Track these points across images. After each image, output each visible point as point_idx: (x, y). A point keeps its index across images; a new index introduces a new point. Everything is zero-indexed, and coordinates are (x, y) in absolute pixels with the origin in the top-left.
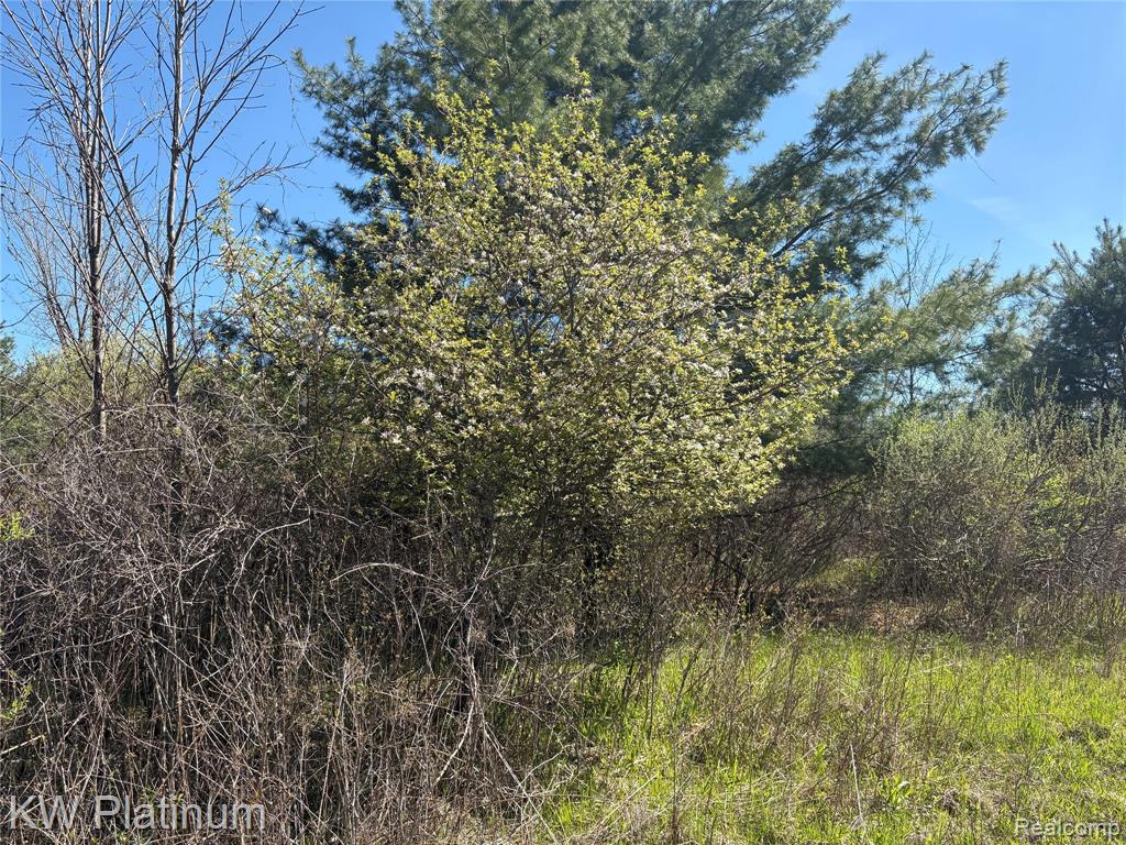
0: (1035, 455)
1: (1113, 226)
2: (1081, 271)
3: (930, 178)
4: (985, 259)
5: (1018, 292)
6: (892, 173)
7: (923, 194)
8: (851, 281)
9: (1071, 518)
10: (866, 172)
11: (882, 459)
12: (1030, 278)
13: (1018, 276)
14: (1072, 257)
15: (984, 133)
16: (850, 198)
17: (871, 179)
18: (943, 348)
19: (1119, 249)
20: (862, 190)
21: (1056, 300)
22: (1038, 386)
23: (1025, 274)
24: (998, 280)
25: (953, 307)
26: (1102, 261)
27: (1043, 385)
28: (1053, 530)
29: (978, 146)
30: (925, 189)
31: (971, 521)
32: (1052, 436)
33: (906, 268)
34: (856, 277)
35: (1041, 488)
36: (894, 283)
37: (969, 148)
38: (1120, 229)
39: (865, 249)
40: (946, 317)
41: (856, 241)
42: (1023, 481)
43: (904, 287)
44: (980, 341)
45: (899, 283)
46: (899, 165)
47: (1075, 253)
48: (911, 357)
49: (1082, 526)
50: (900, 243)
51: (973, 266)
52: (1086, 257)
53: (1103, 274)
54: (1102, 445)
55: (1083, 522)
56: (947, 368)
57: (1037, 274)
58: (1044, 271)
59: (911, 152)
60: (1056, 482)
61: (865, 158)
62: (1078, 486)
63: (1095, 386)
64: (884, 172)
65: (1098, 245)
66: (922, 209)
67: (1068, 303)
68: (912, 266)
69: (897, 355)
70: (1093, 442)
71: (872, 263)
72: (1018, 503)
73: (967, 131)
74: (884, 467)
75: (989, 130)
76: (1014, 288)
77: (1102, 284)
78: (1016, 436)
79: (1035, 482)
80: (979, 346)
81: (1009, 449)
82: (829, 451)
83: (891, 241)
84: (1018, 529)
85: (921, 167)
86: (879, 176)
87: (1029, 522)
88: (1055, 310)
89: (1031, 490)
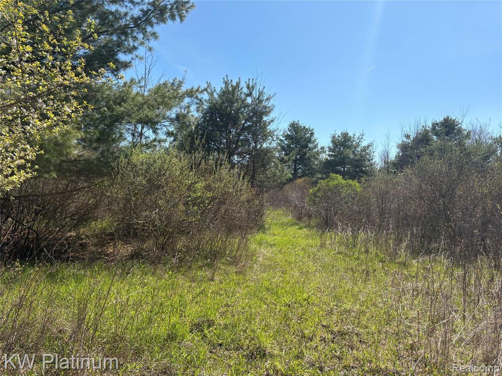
0: (192, 173)
1: (230, 79)
2: (216, 96)
3: (157, 27)
4: (179, 79)
5: (192, 96)
6: (139, 18)
7: (154, 34)
8: (112, 72)
9: (203, 202)
10: (126, 14)
11: (118, 168)
12: (197, 90)
13: (193, 88)
14: (213, 90)
15: (184, 12)
16: (116, 26)
17: (128, 18)
18: (157, 116)
19: (230, 89)
20: (123, 22)
21: (206, 106)
22: (197, 139)
23: (195, 88)
24: (184, 89)
25: (163, 96)
26: (224, 92)
27: (199, 139)
28: (196, 208)
29: (182, 18)
30: (156, 33)
31: (162, 203)
32: (200, 164)
33: (144, 76)
34: (115, 72)
35: (193, 188)
36: (137, 81)
37: (177, 18)
38: (231, 81)
39: (122, 57)
40: (159, 100)
41: (118, 51)
42: (186, 184)
43: (143, 84)
44: (174, 116)
45: (139, 82)
46: (143, 16)
47: (214, 88)
48: (140, 117)
49: (208, 206)
50: (141, 59)
51: (174, 81)
52: (218, 90)
53: (224, 98)
54: (219, 170)
55: (209, 204)
56: (158, 127)
57: (200, 89)
58: (203, 89)
59: (150, 10)
60: (198, 185)
61: (126, 6)
62: (208, 188)
63: (217, 146)
64: (135, 16)
65: (223, 86)
66: (152, 43)
67: (210, 108)
68: (147, 76)
69: (133, 115)
70: (216, 168)
71: (126, 65)
72: (183, 194)
73: (177, 8)
74: (118, 173)
75: (187, 11)
76: (190, 93)
77: (223, 103)
78: (185, 163)
79: (191, 185)
80: (173, 118)
81: (181, 169)
82: (93, 163)
83: (137, 56)
84: (181, 207)
85: (154, 20)
86: (132, 18)
87: (186, 204)
88: (205, 111)
89: (189, 189)
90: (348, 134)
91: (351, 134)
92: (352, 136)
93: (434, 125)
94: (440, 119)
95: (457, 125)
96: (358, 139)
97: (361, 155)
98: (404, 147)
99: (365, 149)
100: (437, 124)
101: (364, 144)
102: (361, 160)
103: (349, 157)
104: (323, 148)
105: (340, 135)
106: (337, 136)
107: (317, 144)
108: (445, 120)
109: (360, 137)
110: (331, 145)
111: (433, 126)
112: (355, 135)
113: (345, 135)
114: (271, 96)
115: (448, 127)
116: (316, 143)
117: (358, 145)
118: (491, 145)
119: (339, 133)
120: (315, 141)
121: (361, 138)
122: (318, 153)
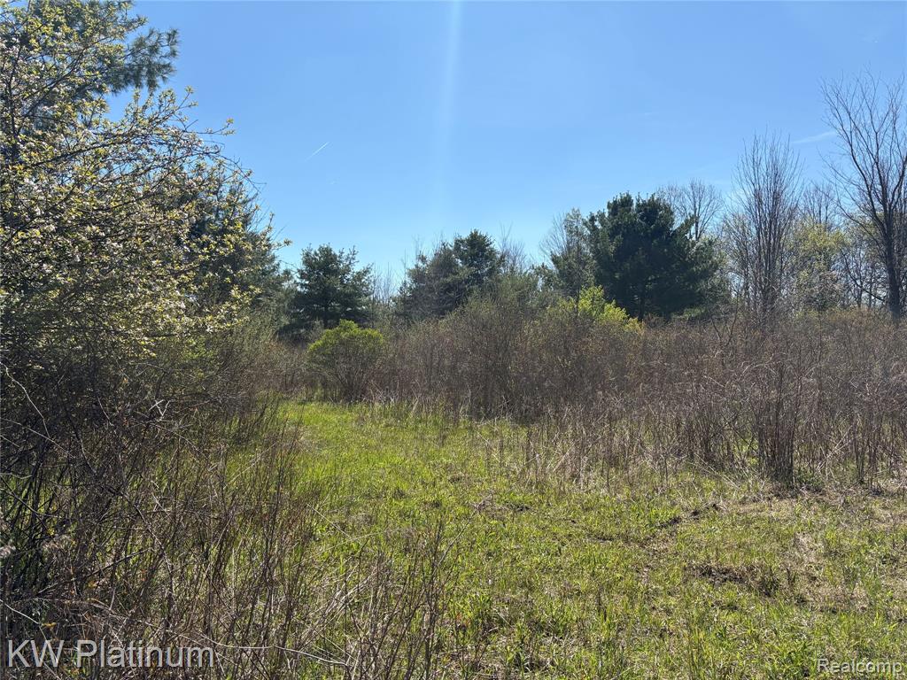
90: (331, 250)
91: (336, 251)
92: (338, 254)
93: (458, 242)
94: (465, 235)
95: (488, 245)
96: (347, 259)
97: (354, 287)
98: (417, 275)
99: (360, 276)
100: (462, 242)
101: (357, 268)
102: (356, 295)
103: (335, 289)
104: (287, 272)
105: (318, 252)
106: (313, 253)
107: (278, 265)
108: (472, 235)
109: (351, 256)
110: (303, 267)
111: (456, 244)
112: (342, 253)
113: (326, 252)
114: (250, 197)
115: (476, 247)
116: (276, 262)
117: (347, 270)
118: (530, 275)
119: (315, 248)
120: (273, 258)
121: (351, 259)
122: (279, 281)
